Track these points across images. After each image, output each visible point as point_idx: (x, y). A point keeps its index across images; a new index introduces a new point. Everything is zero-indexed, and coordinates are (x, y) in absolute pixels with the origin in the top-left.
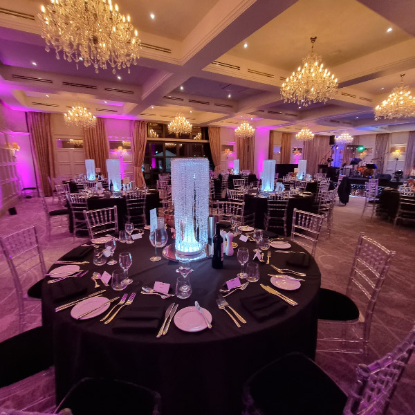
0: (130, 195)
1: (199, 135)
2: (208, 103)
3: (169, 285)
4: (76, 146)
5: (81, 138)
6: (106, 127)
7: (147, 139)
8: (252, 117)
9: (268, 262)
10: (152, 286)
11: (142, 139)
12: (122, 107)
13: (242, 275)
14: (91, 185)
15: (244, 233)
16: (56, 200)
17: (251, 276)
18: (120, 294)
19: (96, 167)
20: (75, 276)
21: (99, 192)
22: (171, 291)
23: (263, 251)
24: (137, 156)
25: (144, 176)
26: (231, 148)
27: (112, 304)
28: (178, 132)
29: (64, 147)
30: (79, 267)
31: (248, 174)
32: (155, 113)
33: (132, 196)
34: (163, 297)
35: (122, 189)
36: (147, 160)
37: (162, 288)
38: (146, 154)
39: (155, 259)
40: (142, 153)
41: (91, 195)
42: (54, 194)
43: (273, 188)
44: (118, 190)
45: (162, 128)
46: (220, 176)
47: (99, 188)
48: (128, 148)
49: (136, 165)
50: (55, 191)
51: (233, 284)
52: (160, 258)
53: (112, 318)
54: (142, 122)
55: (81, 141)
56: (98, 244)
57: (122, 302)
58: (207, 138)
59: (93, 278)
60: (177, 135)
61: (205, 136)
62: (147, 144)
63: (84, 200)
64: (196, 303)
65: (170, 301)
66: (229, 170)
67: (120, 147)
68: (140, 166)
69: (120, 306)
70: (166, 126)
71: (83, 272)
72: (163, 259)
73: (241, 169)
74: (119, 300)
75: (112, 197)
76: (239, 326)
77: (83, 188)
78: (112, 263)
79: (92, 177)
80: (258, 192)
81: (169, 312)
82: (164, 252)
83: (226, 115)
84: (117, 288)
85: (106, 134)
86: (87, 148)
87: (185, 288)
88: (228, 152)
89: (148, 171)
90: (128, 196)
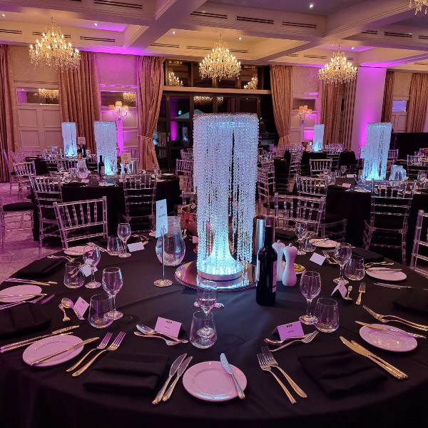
0: (131, 181)
1: (254, 80)
2: (270, 22)
3: (179, 324)
4: (48, 101)
5: (56, 86)
6: (95, 67)
7: (163, 88)
8: (353, 45)
9: (359, 301)
10: (152, 324)
11: (156, 89)
12: (123, 32)
13: (309, 320)
14: (69, 164)
15: (320, 250)
16: (15, 188)
17: (324, 321)
18: (101, 333)
19: (79, 134)
20: (34, 302)
21: (81, 177)
22: (182, 334)
23: (351, 283)
24: (146, 119)
25: (157, 152)
26: (311, 104)
27: (87, 347)
28: (216, 76)
29: (29, 102)
30: (40, 289)
31: (340, 150)
32: (177, 44)
33: (133, 184)
34: (169, 343)
35: (119, 173)
36: (163, 126)
37: (168, 328)
38: (160, 116)
39: (162, 283)
40: (154, 113)
41: (68, 181)
42: (12, 178)
43: (384, 175)
44: (112, 174)
45: (188, 69)
46: (287, 154)
47: (81, 170)
48: (130, 104)
49: (144, 134)
50: (14, 173)
51: (289, 332)
52: (169, 283)
53: (85, 368)
54: (155, 59)
55: (56, 92)
56: (72, 256)
57: (102, 346)
58: (267, 87)
59: (61, 307)
60: (214, 81)
61: (265, 82)
62: (164, 97)
63: (56, 188)
64: (223, 356)
65: (178, 349)
66: (305, 144)
67: (119, 103)
68: (150, 135)
69: (100, 350)
70: (196, 65)
71: (46, 297)
72: (176, 283)
73: (326, 142)
74: (97, 343)
75: (101, 184)
76: (293, 400)
77: (56, 170)
78: (93, 285)
79: (71, 152)
80: (354, 183)
81: (176, 367)
82: (179, 274)
83: (303, 43)
84: (96, 324)
85: (97, 80)
86: (66, 103)
87: (207, 333)
88: (305, 111)
89: (164, 144)
90: (128, 184)
